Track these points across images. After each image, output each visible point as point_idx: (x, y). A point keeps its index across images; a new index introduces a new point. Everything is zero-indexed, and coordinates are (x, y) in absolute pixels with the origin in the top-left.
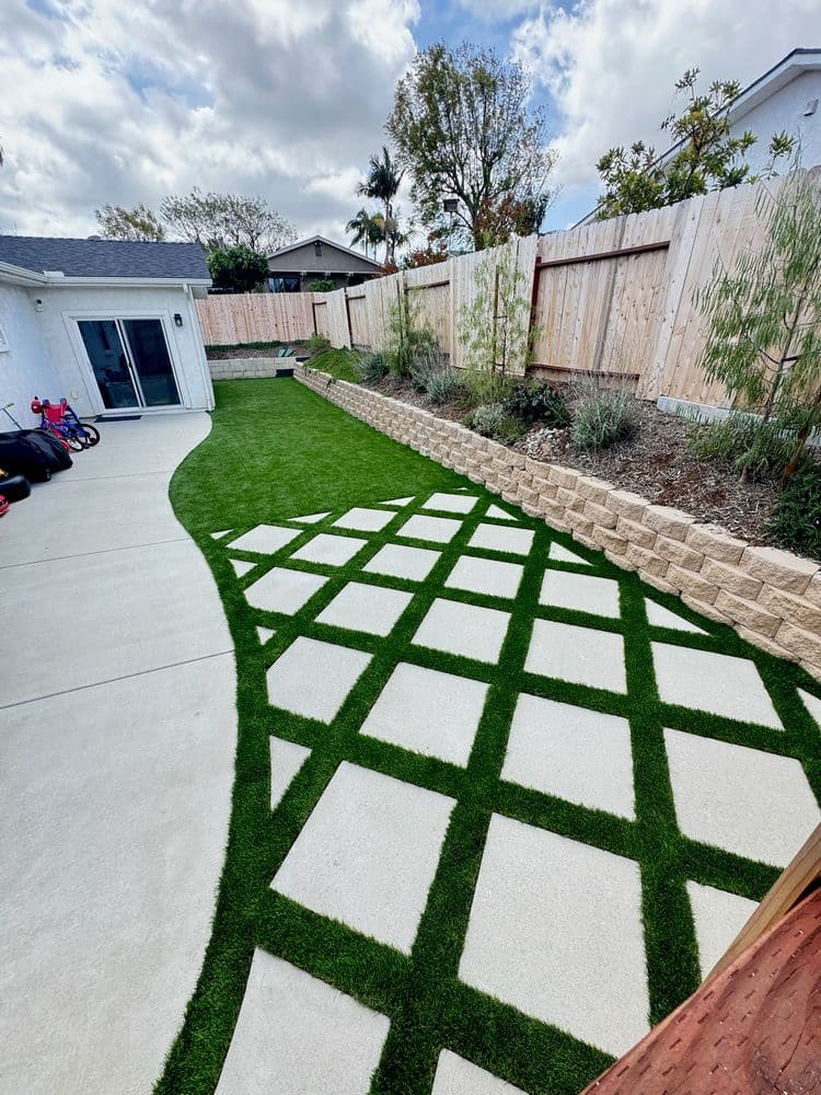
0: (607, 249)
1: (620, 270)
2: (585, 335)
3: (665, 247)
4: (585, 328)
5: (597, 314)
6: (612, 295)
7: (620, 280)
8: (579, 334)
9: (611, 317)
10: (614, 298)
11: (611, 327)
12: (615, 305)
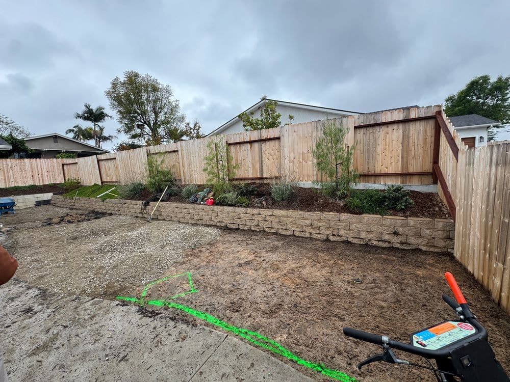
0: (256, 139)
1: (263, 145)
2: (254, 166)
3: (279, 138)
5: (257, 158)
6: (262, 152)
7: (264, 149)
8: (250, 166)
9: (263, 159)
10: (263, 154)
11: (264, 162)
12: (264, 156)
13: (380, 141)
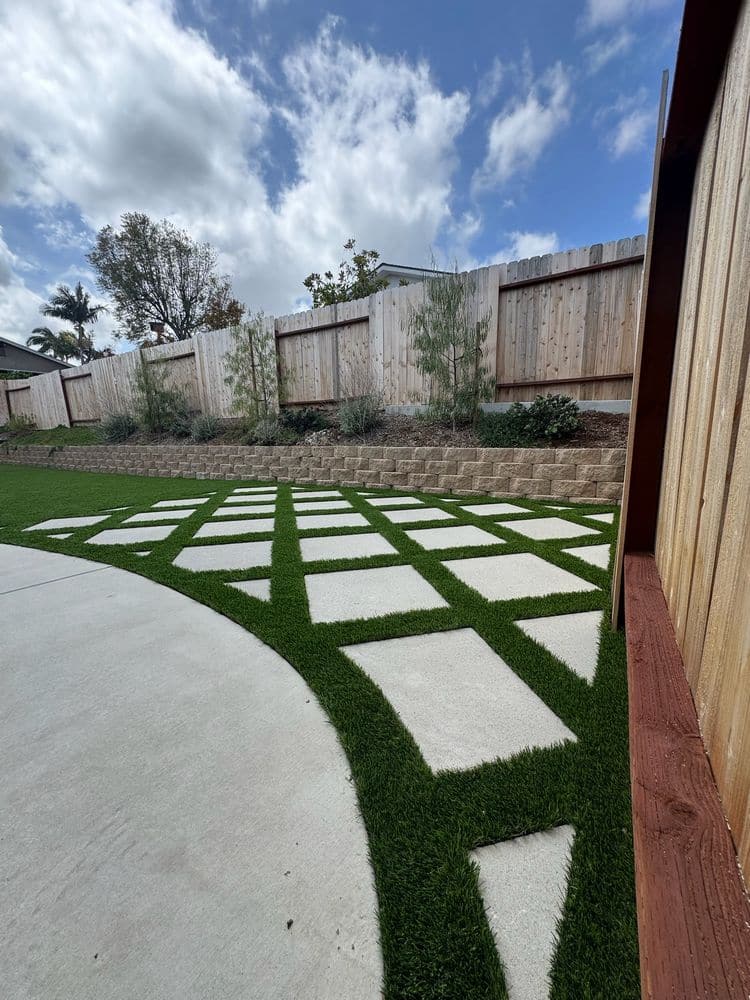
0: (327, 322)
1: (339, 335)
2: (323, 377)
3: (366, 320)
4: (322, 374)
5: (329, 363)
6: (337, 351)
7: (341, 341)
8: (318, 377)
9: (340, 364)
10: (340, 352)
11: (341, 370)
12: (341, 356)
13: (546, 316)
